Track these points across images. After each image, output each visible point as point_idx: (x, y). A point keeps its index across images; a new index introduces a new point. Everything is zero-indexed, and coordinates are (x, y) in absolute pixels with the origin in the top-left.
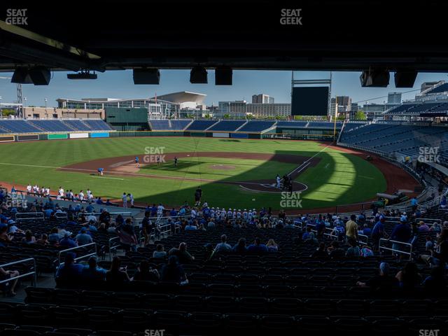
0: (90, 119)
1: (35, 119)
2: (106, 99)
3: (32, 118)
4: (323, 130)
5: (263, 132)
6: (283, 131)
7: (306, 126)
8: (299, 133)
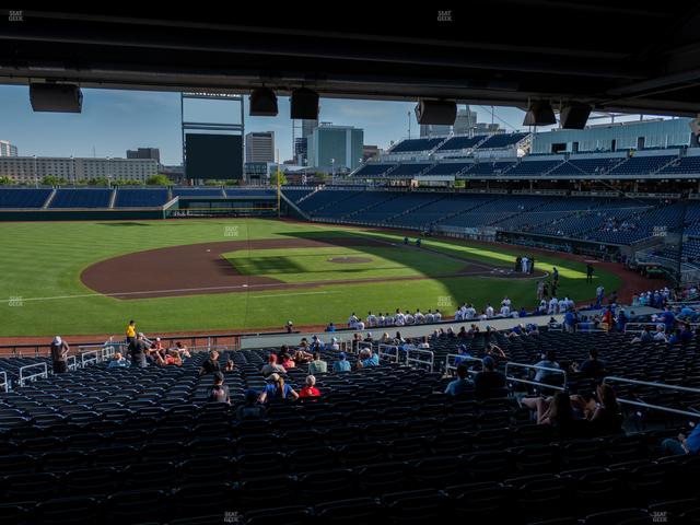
4: (254, 201)
5: (166, 207)
6: (191, 204)
7: (225, 196)
8: (217, 208)
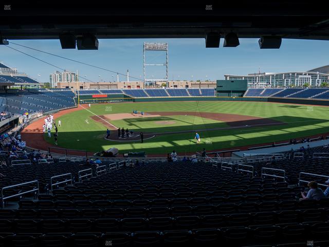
0: (210, 88)
1: (176, 88)
2: (264, 73)
3: (173, 88)
